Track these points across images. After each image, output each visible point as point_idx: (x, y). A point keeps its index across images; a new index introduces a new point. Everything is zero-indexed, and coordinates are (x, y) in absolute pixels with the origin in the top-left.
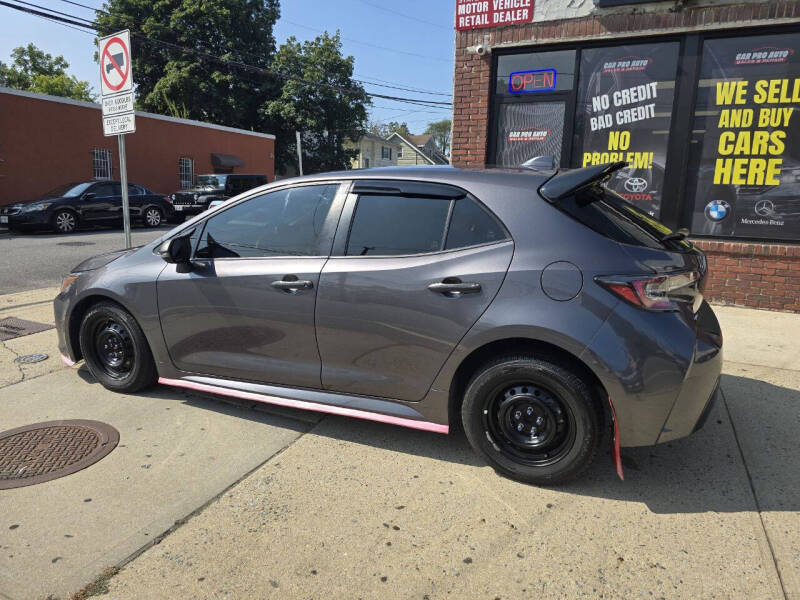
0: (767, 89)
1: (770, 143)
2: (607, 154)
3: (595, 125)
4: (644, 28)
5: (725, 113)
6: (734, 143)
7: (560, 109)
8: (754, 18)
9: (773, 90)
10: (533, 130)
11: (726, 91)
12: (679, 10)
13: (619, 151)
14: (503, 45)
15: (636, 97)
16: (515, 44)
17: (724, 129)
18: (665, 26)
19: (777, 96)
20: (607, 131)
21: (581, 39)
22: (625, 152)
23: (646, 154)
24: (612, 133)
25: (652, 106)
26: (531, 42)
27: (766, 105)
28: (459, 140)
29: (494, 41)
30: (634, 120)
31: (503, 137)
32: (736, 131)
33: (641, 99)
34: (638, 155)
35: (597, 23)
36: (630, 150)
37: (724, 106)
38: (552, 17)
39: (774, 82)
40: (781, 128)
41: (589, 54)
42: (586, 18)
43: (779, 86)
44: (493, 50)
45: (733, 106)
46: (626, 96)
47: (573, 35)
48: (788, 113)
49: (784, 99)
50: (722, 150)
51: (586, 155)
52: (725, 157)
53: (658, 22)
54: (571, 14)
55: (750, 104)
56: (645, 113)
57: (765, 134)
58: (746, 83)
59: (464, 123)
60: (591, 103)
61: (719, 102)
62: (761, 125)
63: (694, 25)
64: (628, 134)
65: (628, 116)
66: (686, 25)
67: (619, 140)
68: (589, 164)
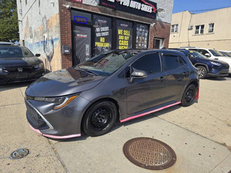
0: (125, 32)
1: (126, 43)
2: (100, 43)
3: (98, 35)
4: (107, 13)
5: (120, 36)
6: (121, 43)
7: (89, 30)
8: (124, 17)
9: (126, 33)
10: (83, 34)
11: (120, 32)
12: (113, 11)
13: (102, 42)
14: (74, 7)
15: (105, 30)
16: (77, 8)
17: (120, 40)
18: (111, 14)
19: (127, 34)
21: (94, 12)
22: (104, 43)
23: (108, 44)
24: (101, 38)
25: (108, 32)
26: (82, 9)
27: (125, 35)
28: (63, 35)
29: (71, 5)
30: (105, 35)
31: (75, 35)
32: (122, 40)
33: (106, 30)
34: (106, 43)
35: (98, 9)
37: (119, 35)
38: (88, 4)
39: (126, 31)
40: (127, 40)
41: (95, 16)
42: (94, 6)
43: (127, 32)
44: (71, 8)
45: (121, 35)
46: (103, 29)
47: (92, 10)
48: (128, 37)
49: (128, 35)
50: (120, 44)
51: (96, 43)
52: (120, 45)
54: (92, 4)
55: (123, 35)
56: (107, 34)
57: (125, 41)
58: (122, 30)
59: (64, 29)
60: (96, 29)
61: (119, 34)
62: (125, 39)
63: (116, 16)
64: (104, 38)
65: (104, 34)
66: (114, 15)
67: (102, 40)
68: (97, 45)
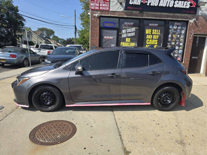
0: (154, 31)
1: (155, 42)
2: (126, 43)
3: (124, 36)
4: (133, 16)
5: (147, 35)
6: (149, 42)
7: (115, 32)
8: (153, 17)
9: (155, 32)
10: (110, 36)
11: (148, 31)
12: (140, 13)
13: (128, 42)
14: (102, 15)
15: (131, 31)
16: (105, 15)
17: (147, 39)
18: (137, 16)
19: (156, 33)
20: (125, 38)
21: (120, 16)
22: (129, 43)
23: (133, 43)
24: (126, 38)
25: (134, 33)
26: (109, 15)
27: (154, 34)
28: (92, 37)
29: (100, 14)
30: (131, 36)
31: (103, 38)
32: (149, 39)
33: (132, 31)
34: (132, 43)
35: (124, 13)
36: (130, 42)
37: (147, 34)
38: (114, 10)
39: (156, 30)
40: (157, 39)
41: (121, 20)
42: (122, 12)
43: (156, 31)
44: (100, 16)
45: (149, 34)
46: (129, 30)
47: (119, 15)
48: (158, 36)
49: (157, 34)
50: (147, 43)
51: (121, 43)
52: (148, 44)
53: (136, 15)
54: (118, 10)
55: (152, 34)
56: (133, 34)
57: (154, 40)
58: (151, 30)
59: (93, 33)
60: (122, 31)
61: (146, 33)
62: (153, 38)
63: (143, 17)
64: (130, 38)
65: (130, 35)
66: (141, 16)
67: (128, 40)
68: (122, 45)
